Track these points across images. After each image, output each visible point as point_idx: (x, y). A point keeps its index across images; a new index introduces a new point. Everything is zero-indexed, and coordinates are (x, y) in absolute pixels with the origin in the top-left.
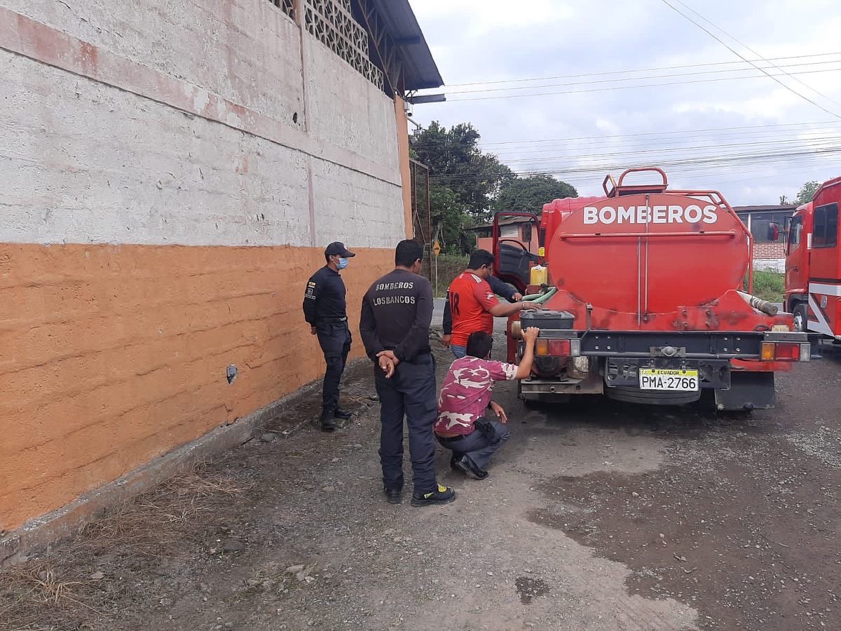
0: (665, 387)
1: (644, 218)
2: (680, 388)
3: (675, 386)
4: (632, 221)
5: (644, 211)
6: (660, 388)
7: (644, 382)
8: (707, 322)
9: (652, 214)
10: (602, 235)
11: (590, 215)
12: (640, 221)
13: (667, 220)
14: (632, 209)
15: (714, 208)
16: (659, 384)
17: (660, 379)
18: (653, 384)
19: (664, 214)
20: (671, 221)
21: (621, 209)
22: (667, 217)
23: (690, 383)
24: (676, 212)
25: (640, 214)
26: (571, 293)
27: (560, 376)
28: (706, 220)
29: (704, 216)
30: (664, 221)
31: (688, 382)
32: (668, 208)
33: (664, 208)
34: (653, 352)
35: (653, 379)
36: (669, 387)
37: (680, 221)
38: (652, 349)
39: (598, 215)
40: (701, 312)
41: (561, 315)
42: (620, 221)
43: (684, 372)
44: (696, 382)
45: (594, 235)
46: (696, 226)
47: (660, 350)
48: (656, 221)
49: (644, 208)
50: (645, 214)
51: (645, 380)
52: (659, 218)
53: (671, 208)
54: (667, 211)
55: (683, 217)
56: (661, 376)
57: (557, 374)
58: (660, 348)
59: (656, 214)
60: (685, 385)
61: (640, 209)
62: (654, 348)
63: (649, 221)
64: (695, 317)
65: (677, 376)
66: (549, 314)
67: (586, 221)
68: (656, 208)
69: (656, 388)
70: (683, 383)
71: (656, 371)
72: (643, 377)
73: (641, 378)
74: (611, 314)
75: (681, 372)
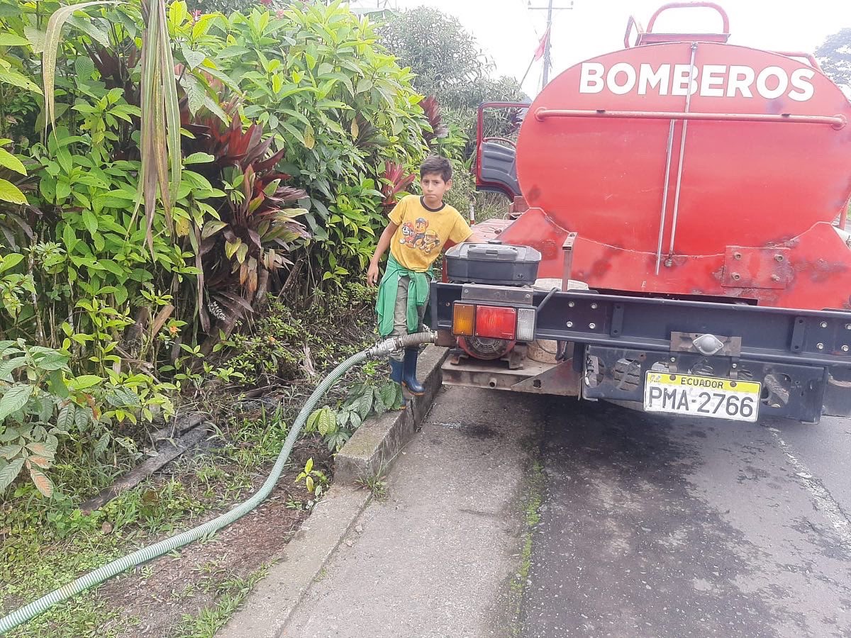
0: (693, 410)
1: (684, 86)
2: (722, 414)
3: (712, 409)
4: (663, 91)
5: (685, 74)
6: (682, 410)
7: (652, 397)
8: (774, 276)
9: (699, 79)
10: (608, 112)
11: (592, 78)
12: (677, 91)
13: (725, 93)
14: (665, 69)
15: (810, 74)
16: (680, 404)
17: (684, 394)
18: (669, 402)
19: (719, 81)
20: (731, 93)
21: (646, 69)
22: (725, 86)
23: (743, 405)
24: (742, 77)
25: (678, 79)
26: (549, 214)
27: (508, 360)
28: (794, 95)
29: (790, 87)
30: (719, 93)
31: (739, 404)
32: (728, 70)
33: (722, 69)
34: (677, 342)
35: (670, 391)
36: (700, 410)
37: (747, 93)
38: (675, 335)
39: (604, 77)
40: (764, 257)
41: (515, 255)
42: (642, 90)
43: (733, 385)
44: (755, 405)
45: (594, 112)
46: (776, 104)
47: (691, 340)
48: (706, 92)
49: (686, 68)
50: (685, 80)
51: (656, 393)
52: (712, 86)
53: (735, 70)
54: (726, 76)
55: (753, 88)
56: (686, 388)
57: (504, 356)
58: (692, 335)
59: (707, 80)
60: (732, 409)
61: (680, 69)
62: (679, 334)
63: (693, 92)
64: (754, 266)
65: (719, 391)
66: (495, 252)
67: (584, 88)
68: (708, 70)
69: (675, 411)
70: (729, 404)
71: (679, 378)
72: (653, 388)
73: (647, 390)
74: (610, 253)
75: (727, 383)
